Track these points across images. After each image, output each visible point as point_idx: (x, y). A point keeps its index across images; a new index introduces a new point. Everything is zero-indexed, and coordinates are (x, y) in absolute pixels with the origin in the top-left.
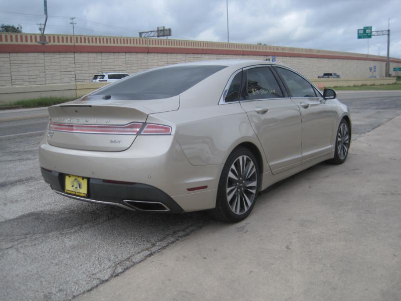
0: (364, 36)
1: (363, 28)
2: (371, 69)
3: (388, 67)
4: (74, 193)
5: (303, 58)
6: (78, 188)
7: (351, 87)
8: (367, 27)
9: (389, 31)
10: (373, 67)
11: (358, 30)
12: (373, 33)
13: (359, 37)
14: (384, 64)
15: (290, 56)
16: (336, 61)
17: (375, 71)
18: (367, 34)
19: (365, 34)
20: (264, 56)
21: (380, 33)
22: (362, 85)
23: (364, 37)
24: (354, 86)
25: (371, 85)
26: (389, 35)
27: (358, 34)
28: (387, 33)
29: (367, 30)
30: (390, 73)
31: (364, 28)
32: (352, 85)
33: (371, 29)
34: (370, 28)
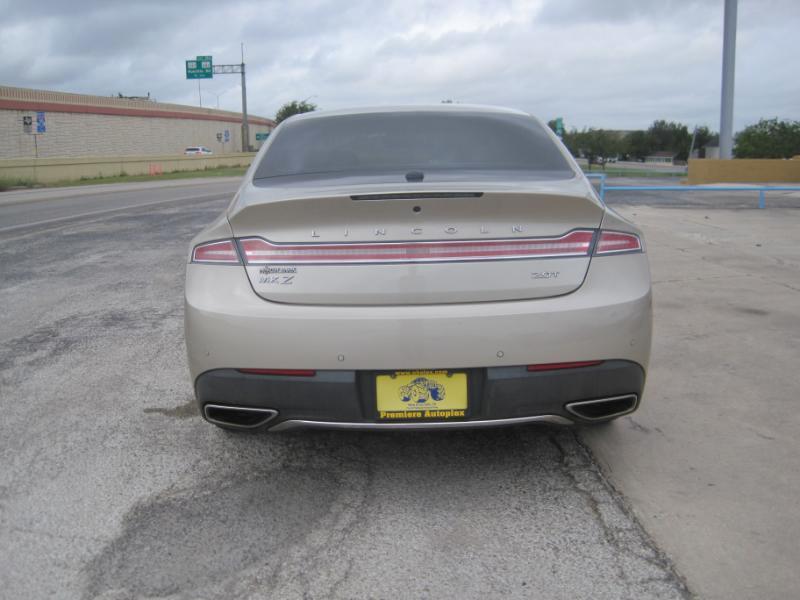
0: (198, 74)
1: (195, 59)
2: (219, 138)
3: (245, 132)
4: (419, 415)
5: (95, 117)
6: (430, 400)
7: (201, 171)
8: (204, 57)
9: (243, 65)
10: (223, 133)
11: (187, 62)
12: (215, 69)
13: (190, 76)
14: (238, 126)
15: (70, 112)
16: (156, 121)
17: (227, 140)
18: (204, 70)
19: (200, 69)
20: (18, 110)
21: (228, 69)
22: (221, 168)
23: (199, 76)
24: (206, 169)
25: (235, 167)
26: (243, 73)
27: (187, 69)
28: (240, 70)
29: (203, 63)
30: (251, 143)
31: (198, 57)
32: (203, 168)
33: (211, 62)
34: (209, 59)
